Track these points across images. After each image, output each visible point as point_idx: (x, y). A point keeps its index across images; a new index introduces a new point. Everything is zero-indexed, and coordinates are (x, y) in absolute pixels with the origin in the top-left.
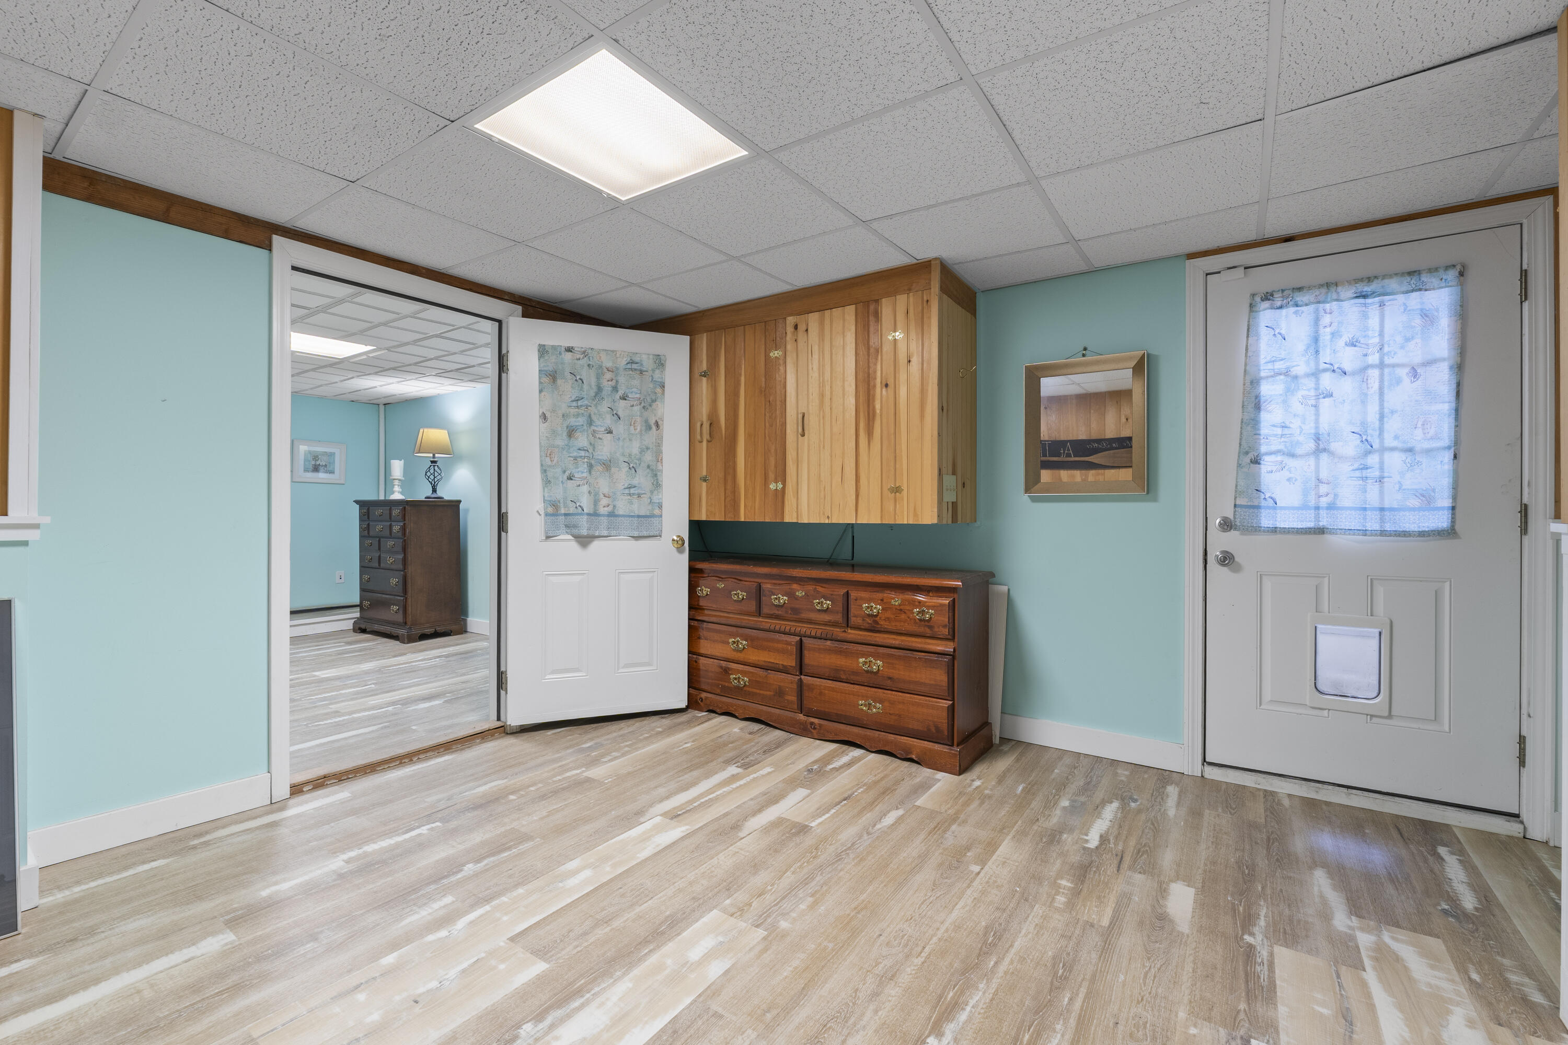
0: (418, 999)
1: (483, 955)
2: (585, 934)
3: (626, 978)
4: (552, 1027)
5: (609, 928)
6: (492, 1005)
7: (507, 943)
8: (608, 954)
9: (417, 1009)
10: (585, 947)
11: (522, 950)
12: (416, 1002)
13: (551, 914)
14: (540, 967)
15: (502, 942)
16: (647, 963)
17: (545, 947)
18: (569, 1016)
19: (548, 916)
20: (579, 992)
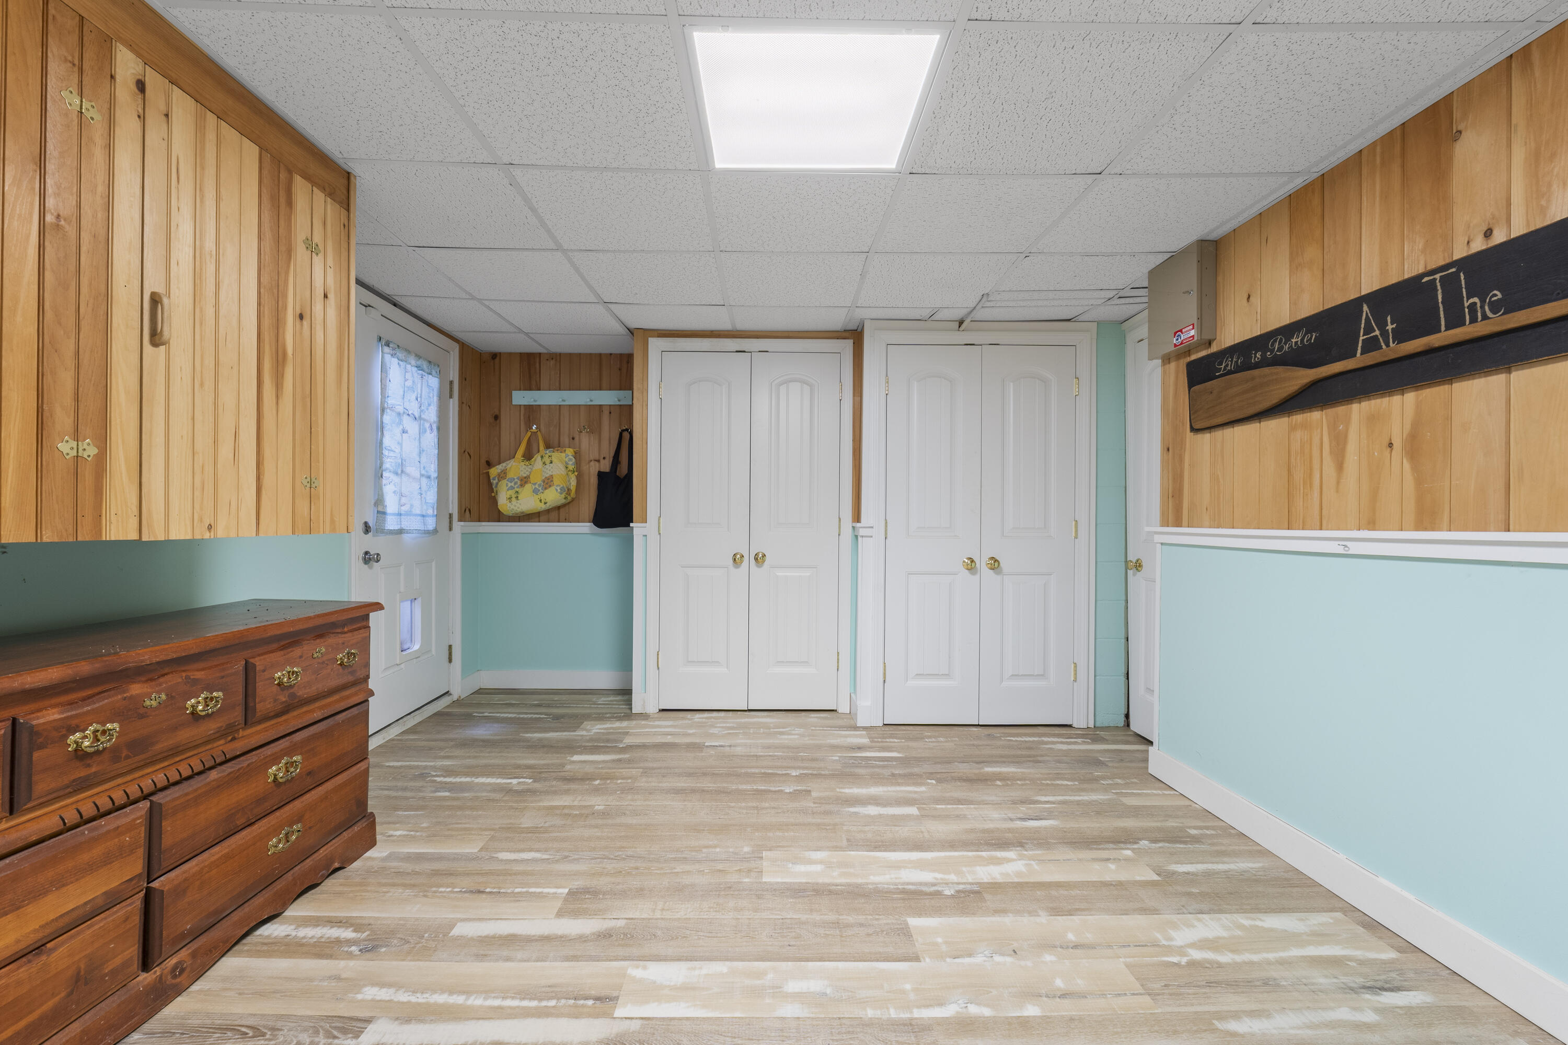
0: (1013, 953)
1: (948, 960)
2: (861, 925)
3: (870, 881)
4: (934, 885)
5: (841, 917)
6: (962, 916)
7: (924, 958)
8: (863, 901)
9: (1015, 945)
10: (872, 915)
11: (916, 944)
12: (1014, 951)
13: (869, 961)
14: (914, 922)
15: (927, 962)
16: (848, 881)
17: (899, 935)
18: (921, 884)
19: (872, 961)
20: (904, 892)
